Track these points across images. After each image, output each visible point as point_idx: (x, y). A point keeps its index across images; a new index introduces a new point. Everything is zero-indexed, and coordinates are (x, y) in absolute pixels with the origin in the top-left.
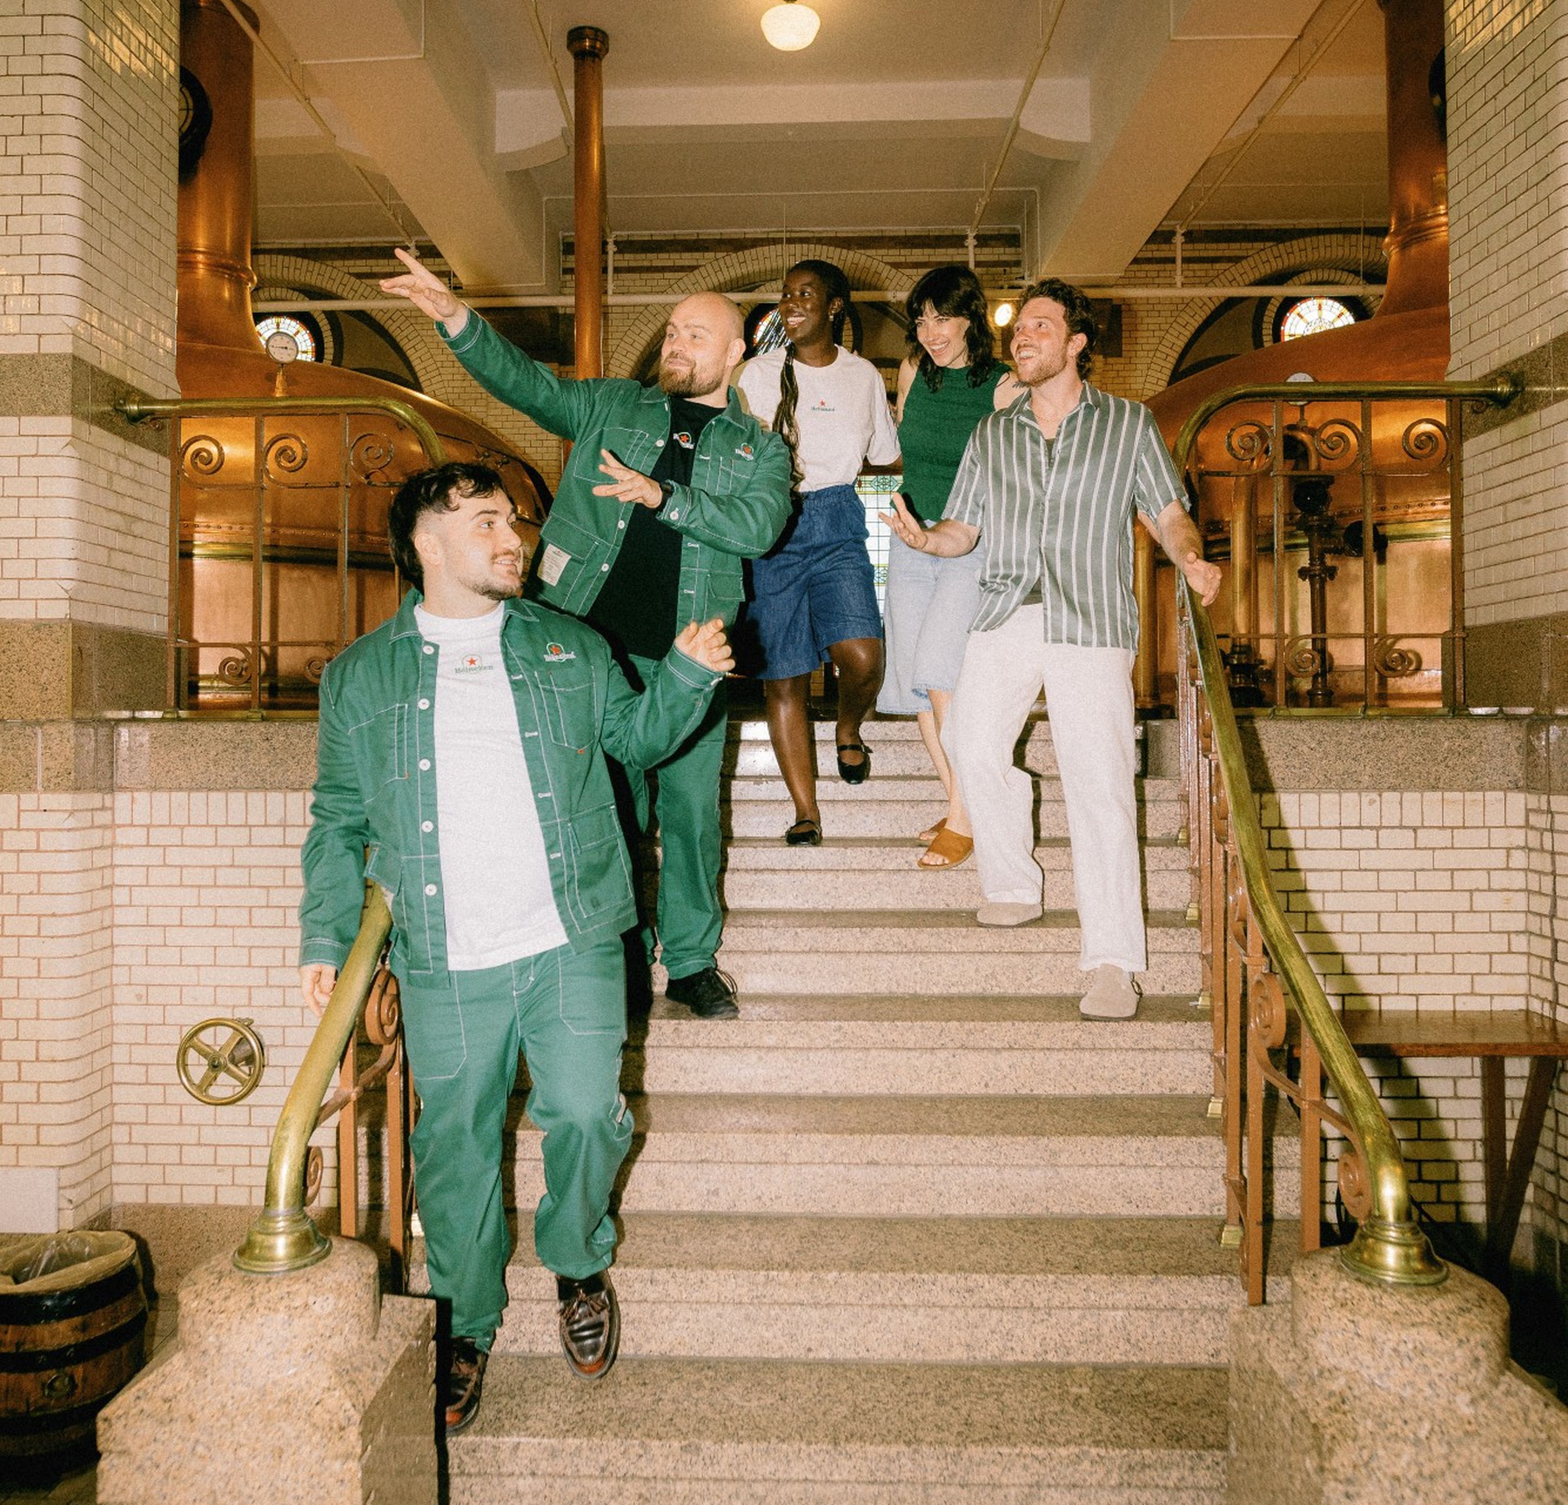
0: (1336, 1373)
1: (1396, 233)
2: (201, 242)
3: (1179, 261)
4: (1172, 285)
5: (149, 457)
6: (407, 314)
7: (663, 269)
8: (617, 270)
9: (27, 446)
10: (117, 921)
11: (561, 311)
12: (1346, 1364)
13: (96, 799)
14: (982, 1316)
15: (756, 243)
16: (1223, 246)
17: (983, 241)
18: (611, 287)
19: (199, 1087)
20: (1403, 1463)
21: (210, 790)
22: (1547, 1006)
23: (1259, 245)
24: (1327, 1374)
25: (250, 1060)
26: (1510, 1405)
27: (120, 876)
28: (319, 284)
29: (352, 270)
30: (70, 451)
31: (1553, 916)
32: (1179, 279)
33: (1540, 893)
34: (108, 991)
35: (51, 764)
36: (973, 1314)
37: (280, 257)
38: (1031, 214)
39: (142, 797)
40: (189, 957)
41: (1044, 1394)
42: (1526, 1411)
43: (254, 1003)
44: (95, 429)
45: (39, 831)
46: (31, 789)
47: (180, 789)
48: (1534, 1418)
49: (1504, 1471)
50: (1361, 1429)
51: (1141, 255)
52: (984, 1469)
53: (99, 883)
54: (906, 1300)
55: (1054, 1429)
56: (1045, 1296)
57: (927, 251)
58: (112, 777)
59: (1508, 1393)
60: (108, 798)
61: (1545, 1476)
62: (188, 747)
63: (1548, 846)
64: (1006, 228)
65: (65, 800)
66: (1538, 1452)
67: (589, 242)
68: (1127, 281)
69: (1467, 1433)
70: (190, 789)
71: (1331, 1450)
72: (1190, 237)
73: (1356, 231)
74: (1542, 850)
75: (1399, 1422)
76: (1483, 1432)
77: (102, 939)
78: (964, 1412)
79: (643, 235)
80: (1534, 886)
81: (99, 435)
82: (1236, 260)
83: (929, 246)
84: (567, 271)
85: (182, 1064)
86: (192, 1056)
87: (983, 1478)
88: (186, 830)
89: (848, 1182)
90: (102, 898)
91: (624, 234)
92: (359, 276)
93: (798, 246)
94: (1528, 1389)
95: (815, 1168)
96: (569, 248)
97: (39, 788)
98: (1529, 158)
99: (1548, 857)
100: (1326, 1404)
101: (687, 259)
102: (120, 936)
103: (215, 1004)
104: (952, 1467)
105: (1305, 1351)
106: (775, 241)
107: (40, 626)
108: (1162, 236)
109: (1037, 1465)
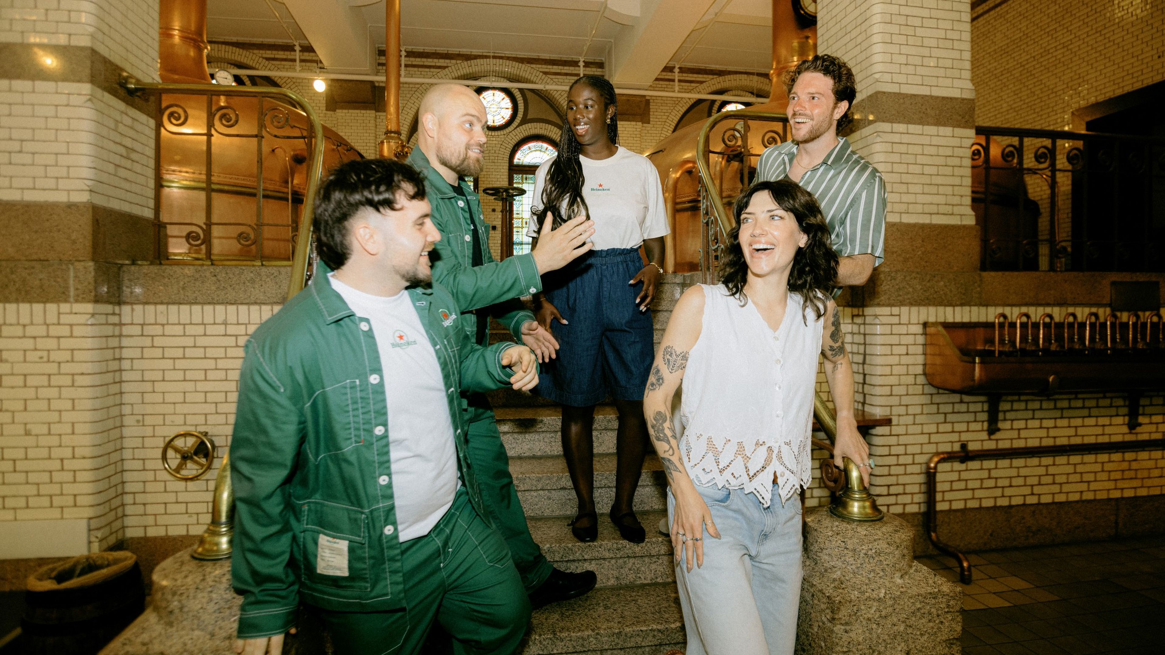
0: (834, 570)
1: (776, 69)
2: (177, 25)
3: (676, 80)
4: (674, 91)
5: (143, 118)
6: (294, 80)
7: (430, 67)
8: (406, 66)
9: (62, 99)
10: (124, 379)
11: (377, 84)
12: (839, 564)
13: (109, 308)
14: (625, 563)
15: (476, 57)
16: (695, 75)
17: (587, 64)
18: (403, 73)
19: (174, 470)
20: (872, 611)
21: (181, 304)
22: (860, 405)
23: (711, 77)
24: (829, 571)
25: (206, 455)
26: (918, 576)
27: (126, 353)
28: (245, 61)
29: (264, 56)
30: (89, 104)
31: (864, 363)
32: (677, 89)
33: (858, 353)
34: (118, 418)
35: (79, 287)
36: (621, 561)
37: (224, 46)
38: (609, 52)
39: (138, 308)
40: (169, 398)
41: (658, 598)
42: (926, 578)
43: (208, 422)
44: (106, 94)
45: (71, 325)
46: (66, 301)
47: (162, 303)
48: (931, 582)
49: (919, 609)
50: (852, 596)
51: (660, 77)
52: (633, 639)
53: (111, 357)
54: (586, 557)
55: (667, 616)
56: (657, 549)
57: (560, 67)
58: (119, 297)
59: (916, 571)
60: (117, 309)
61: (937, 610)
62: (166, 279)
63: (862, 331)
64: (598, 59)
65: (89, 307)
66: (934, 598)
67: (392, 50)
68: (652, 88)
69: (901, 592)
70: (168, 304)
71: (839, 609)
72: (682, 70)
73: (753, 74)
74: (859, 333)
75: (869, 590)
76: (909, 591)
77: (114, 389)
78: (619, 611)
79: (420, 49)
80: (855, 350)
81: (108, 97)
82: (701, 82)
83: (562, 65)
84: (380, 64)
85: (164, 458)
86: (171, 453)
87: (633, 644)
88: (166, 327)
89: (550, 499)
90: (114, 365)
91: (410, 48)
92: (268, 59)
93: (498, 60)
94: (925, 568)
95: (533, 493)
96: (382, 53)
97: (72, 299)
98: (857, 12)
99: (862, 336)
100: (833, 585)
101: (442, 62)
102: (126, 387)
103: (185, 424)
104: (617, 640)
105: (815, 560)
106: (487, 57)
107: (70, 206)
108: (668, 69)
109: (660, 635)
